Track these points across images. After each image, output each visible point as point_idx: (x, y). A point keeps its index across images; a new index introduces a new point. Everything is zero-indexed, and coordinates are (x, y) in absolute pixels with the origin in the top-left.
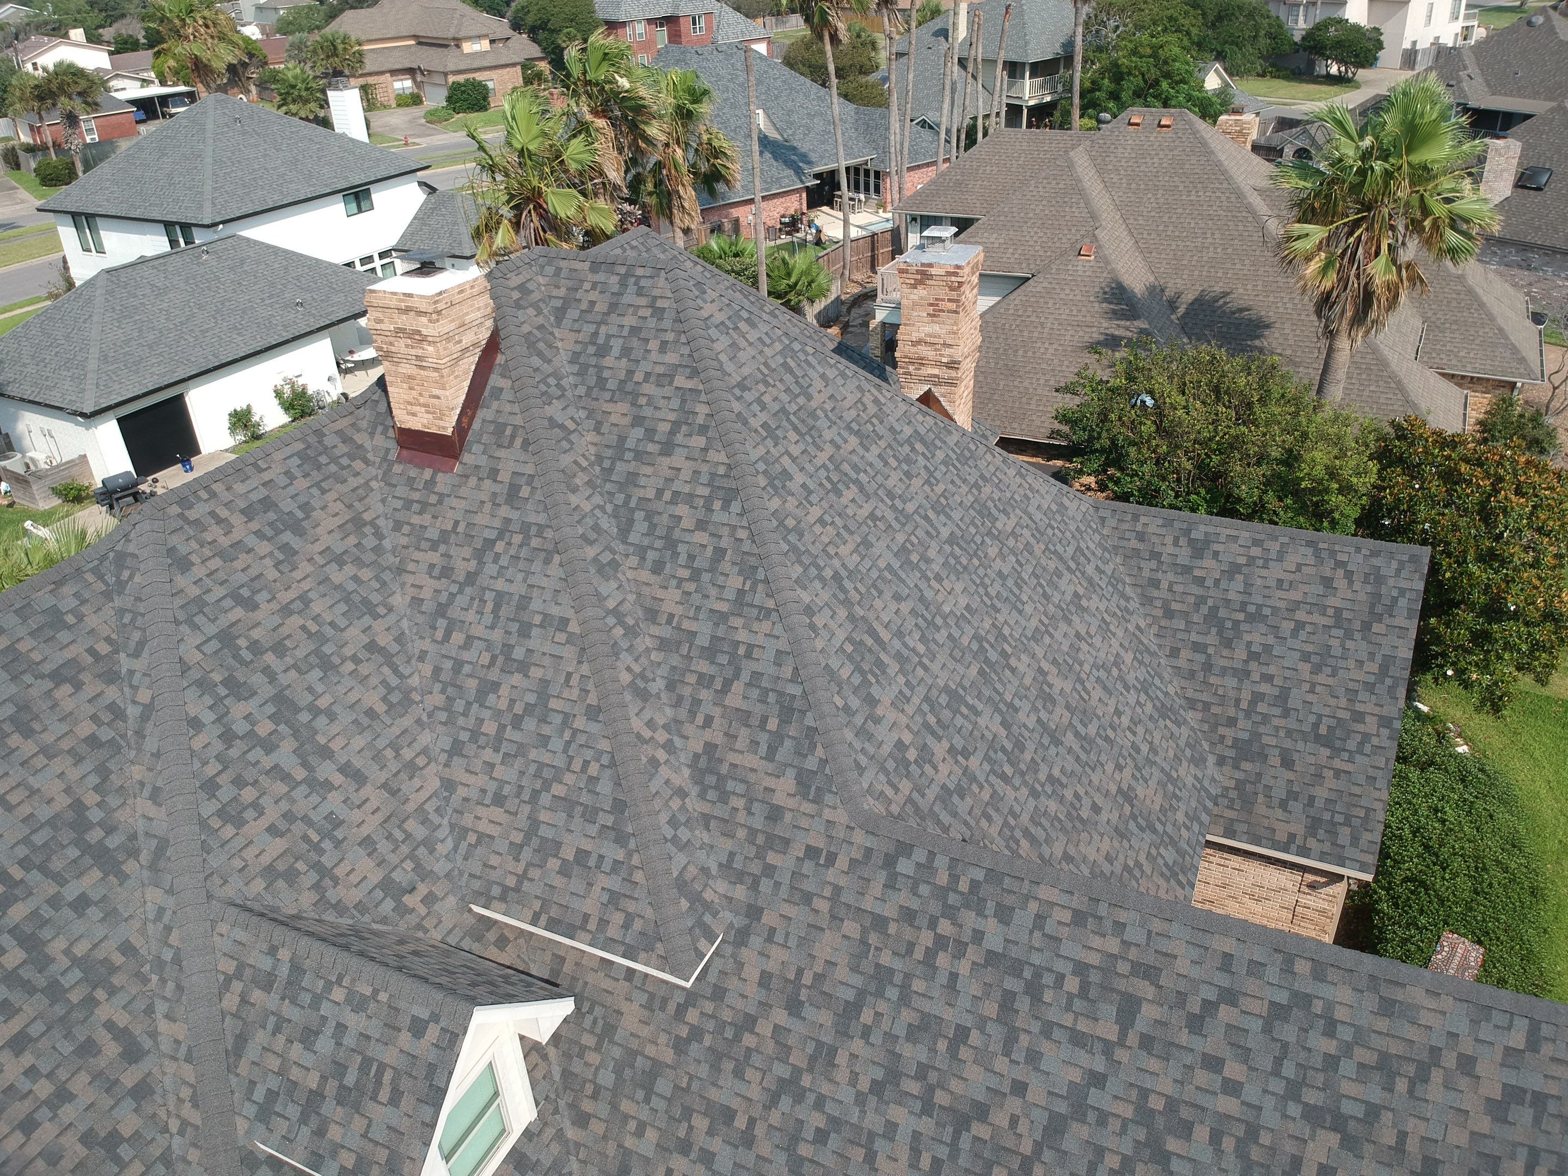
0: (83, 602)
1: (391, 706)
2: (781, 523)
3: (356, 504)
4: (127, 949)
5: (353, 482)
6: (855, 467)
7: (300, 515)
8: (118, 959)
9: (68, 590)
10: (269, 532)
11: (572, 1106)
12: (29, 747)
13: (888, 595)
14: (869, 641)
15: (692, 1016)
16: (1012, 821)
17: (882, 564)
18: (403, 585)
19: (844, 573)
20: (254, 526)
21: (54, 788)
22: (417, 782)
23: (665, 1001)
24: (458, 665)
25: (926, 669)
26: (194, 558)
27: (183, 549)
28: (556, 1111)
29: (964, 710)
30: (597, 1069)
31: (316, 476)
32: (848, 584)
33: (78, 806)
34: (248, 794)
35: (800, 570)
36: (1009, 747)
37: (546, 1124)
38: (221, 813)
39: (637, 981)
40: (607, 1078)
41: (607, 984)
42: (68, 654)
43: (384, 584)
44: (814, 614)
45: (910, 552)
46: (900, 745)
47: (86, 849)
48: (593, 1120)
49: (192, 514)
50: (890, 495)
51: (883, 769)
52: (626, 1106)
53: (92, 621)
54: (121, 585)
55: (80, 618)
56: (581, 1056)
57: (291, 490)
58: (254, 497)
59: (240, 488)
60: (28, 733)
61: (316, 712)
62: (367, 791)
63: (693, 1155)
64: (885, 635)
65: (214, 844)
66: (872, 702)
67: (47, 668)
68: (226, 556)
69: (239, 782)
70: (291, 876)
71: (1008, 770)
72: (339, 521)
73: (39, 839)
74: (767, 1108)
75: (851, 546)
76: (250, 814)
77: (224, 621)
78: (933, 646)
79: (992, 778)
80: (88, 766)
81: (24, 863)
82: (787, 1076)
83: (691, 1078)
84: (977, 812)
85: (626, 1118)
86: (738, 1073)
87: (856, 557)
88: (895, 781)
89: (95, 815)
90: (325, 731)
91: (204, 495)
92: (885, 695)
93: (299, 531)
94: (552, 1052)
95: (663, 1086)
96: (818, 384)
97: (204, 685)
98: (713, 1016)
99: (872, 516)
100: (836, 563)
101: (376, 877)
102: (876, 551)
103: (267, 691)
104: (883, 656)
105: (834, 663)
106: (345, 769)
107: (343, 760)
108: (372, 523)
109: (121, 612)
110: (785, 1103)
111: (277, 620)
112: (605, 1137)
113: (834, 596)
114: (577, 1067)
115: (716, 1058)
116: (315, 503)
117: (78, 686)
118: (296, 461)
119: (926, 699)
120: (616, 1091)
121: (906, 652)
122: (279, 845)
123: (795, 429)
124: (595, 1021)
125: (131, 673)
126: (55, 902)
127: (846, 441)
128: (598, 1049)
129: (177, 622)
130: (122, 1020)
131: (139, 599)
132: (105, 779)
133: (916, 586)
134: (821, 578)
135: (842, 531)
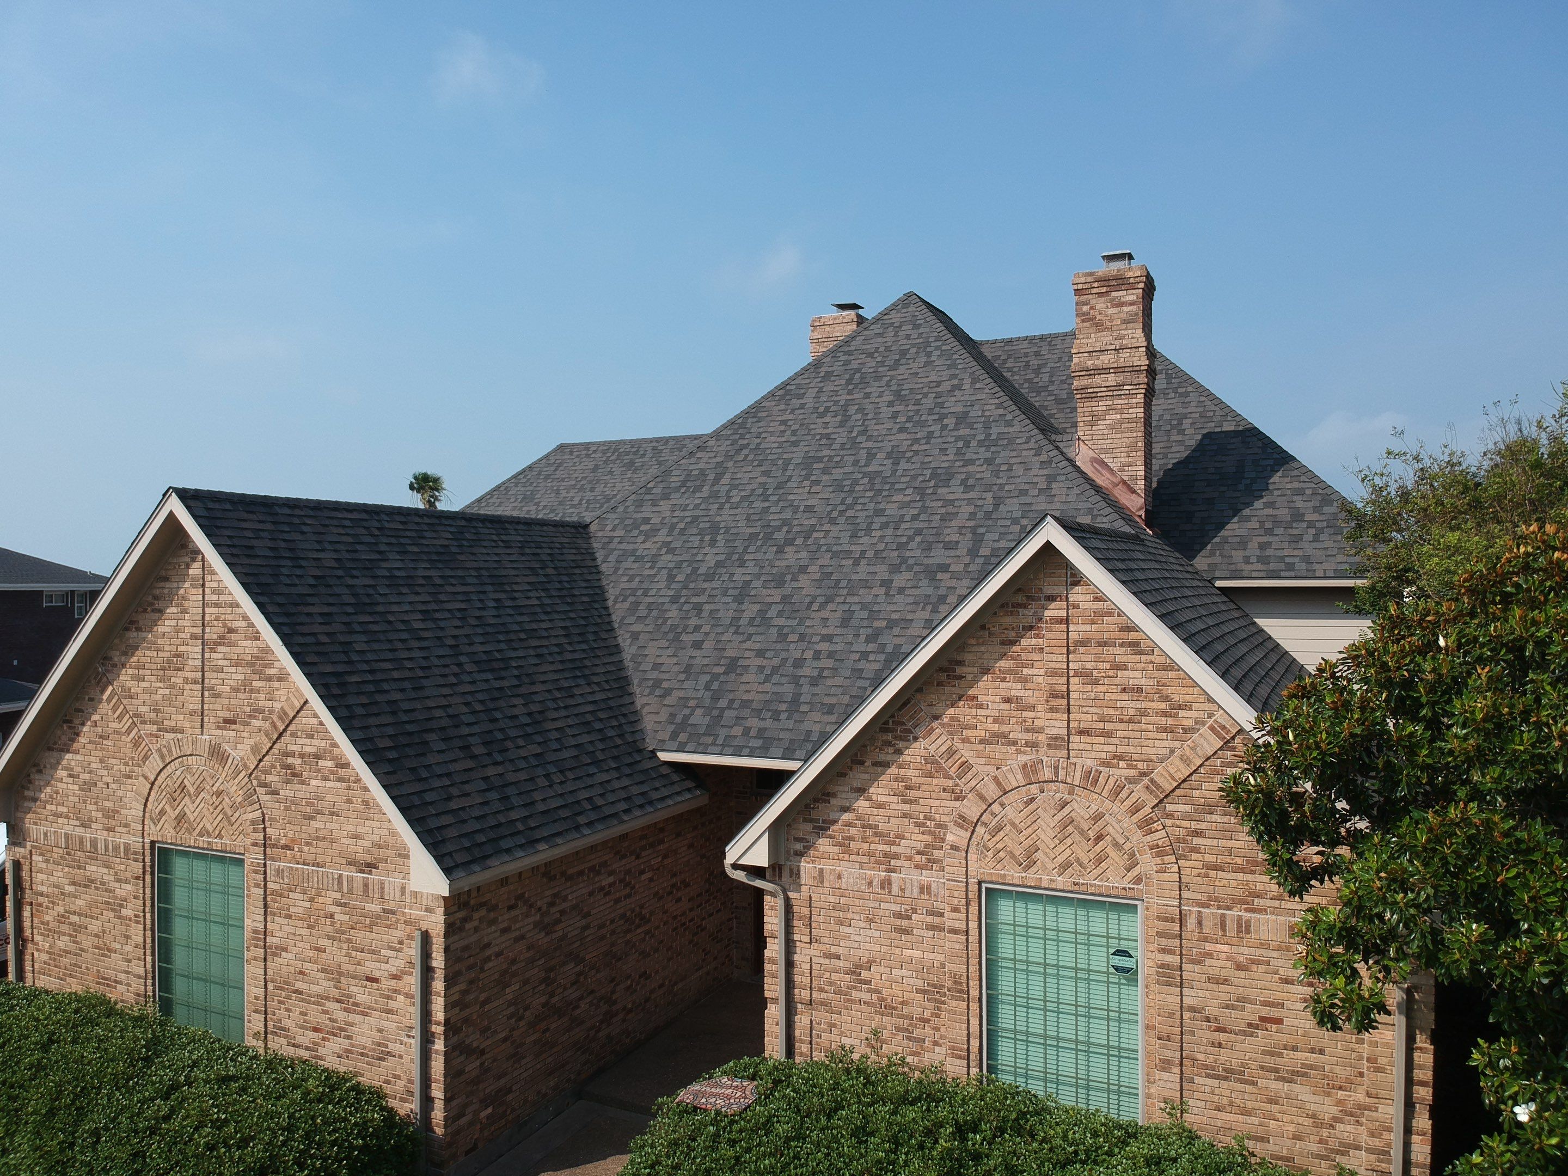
13: (762, 469)
14: (712, 477)
16: (639, 593)
17: (785, 456)
29: (707, 538)
32: (745, 452)
35: (730, 432)
36: (702, 571)
51: (622, 520)
64: (725, 480)
71: (680, 578)
75: (784, 439)
79: (665, 572)
84: (631, 572)
87: (776, 445)
92: (676, 498)
99: (827, 436)
100: (758, 441)
102: (795, 449)
121: (723, 493)
123: (849, 382)
133: (791, 477)
134: (734, 442)
135: (788, 433)
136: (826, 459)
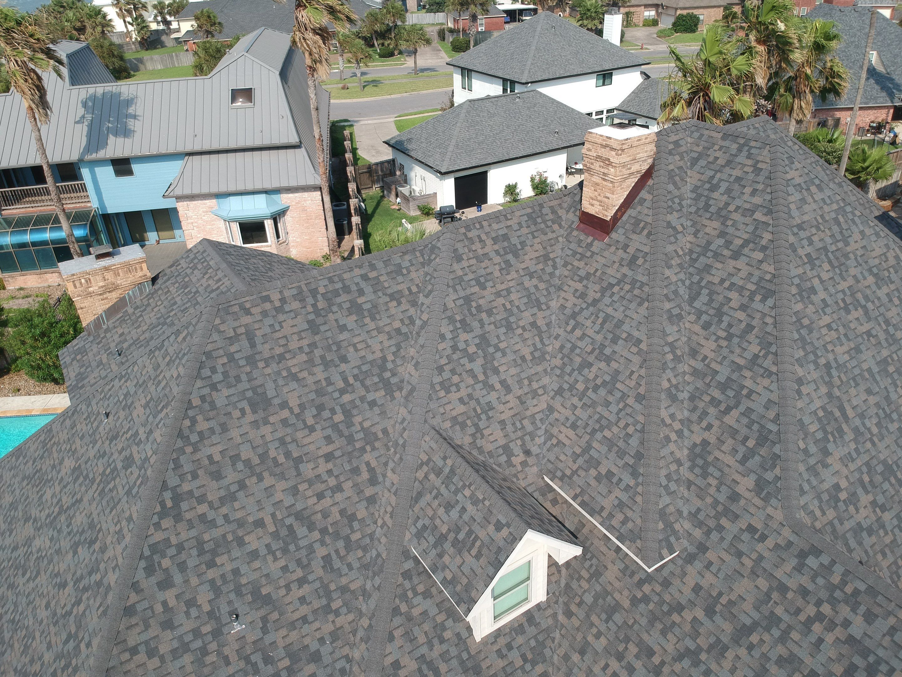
0: (412, 265)
1: (534, 358)
2: (799, 320)
3: (548, 248)
4: (385, 431)
5: (551, 235)
6: (866, 298)
7: (519, 247)
8: (380, 435)
9: (407, 257)
10: (502, 252)
11: (566, 604)
12: (372, 325)
13: (862, 387)
14: (837, 414)
15: (647, 588)
17: (865, 366)
18: (558, 297)
19: (834, 365)
20: (496, 247)
21: (377, 347)
22: (535, 402)
23: (633, 574)
24: (574, 347)
25: (874, 444)
26: (464, 257)
27: (461, 251)
28: (556, 602)
29: (893, 480)
30: (585, 591)
31: (533, 228)
32: (834, 373)
33: (384, 359)
34: (456, 379)
35: (802, 353)
37: (549, 606)
38: (441, 383)
39: (621, 555)
40: (589, 599)
41: (604, 549)
42: (399, 287)
43: (549, 293)
44: (802, 384)
45: (888, 364)
46: (837, 487)
47: (382, 379)
48: (574, 617)
49: (470, 235)
50: (887, 322)
51: (819, 497)
52: (594, 618)
53: (413, 275)
54: (430, 261)
55: (409, 272)
56: (578, 580)
57: (519, 233)
58: (501, 232)
59: (495, 226)
60: (373, 319)
61: (497, 349)
62: (510, 397)
63: (623, 664)
64: (850, 413)
65: (434, 397)
66: (826, 453)
67: (389, 291)
68: (479, 259)
69: (453, 372)
70: (463, 426)
72: (537, 254)
73: (365, 368)
74: (675, 660)
75: (845, 348)
76: (453, 389)
77: (468, 292)
78: (884, 431)
80: (393, 342)
81: (355, 377)
82: (692, 648)
83: (635, 621)
84: (877, 548)
85: (592, 625)
86: (664, 633)
87: (847, 357)
88: (825, 508)
89: (390, 365)
90: (499, 361)
91: (478, 226)
92: (836, 451)
93: (516, 256)
94: (564, 571)
95: (618, 618)
96: (857, 236)
97: (451, 320)
98: (658, 594)
99: (869, 333)
100: (831, 357)
101: (502, 442)
102: (863, 357)
103: (478, 331)
104: (844, 426)
105: (807, 420)
106: (503, 383)
107: (503, 377)
108: (553, 260)
109: (427, 274)
110: (686, 663)
111: (492, 297)
112: (578, 629)
113: (822, 377)
114: (574, 584)
115: (653, 619)
116: (529, 243)
117: (399, 303)
118: (526, 218)
119: (867, 464)
120: (591, 609)
121: (862, 429)
122: (462, 409)
123: (830, 262)
124: (591, 566)
125: (423, 304)
126: (362, 399)
127: (865, 278)
128: (589, 581)
129: (448, 286)
130: (374, 464)
131: (435, 270)
132: (398, 350)
133: (886, 388)
134: (816, 363)
135: (842, 337)
136: (889, 360)
